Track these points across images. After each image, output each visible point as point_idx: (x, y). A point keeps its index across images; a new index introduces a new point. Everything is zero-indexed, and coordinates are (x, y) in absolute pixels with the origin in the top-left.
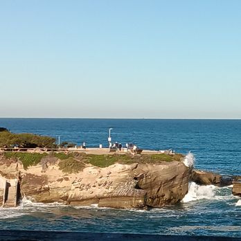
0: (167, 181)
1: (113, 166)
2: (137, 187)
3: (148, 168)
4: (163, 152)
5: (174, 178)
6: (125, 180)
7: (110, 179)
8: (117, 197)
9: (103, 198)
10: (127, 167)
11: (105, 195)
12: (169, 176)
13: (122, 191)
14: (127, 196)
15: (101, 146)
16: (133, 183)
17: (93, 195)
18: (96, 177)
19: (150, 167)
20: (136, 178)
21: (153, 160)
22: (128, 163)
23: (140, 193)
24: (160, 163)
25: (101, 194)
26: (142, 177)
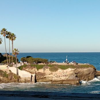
0: (87, 75)
1: (68, 69)
2: (76, 77)
3: (80, 70)
4: (85, 64)
5: (89, 73)
6: (72, 74)
7: (67, 74)
8: (70, 80)
9: (64, 80)
10: (73, 69)
11: (65, 79)
12: (88, 73)
13: (71, 78)
14: (73, 80)
15: (64, 62)
16: (75, 75)
17: (61, 79)
18: (62, 73)
19: (81, 69)
20: (76, 74)
21: (82, 67)
22: (73, 68)
23: (77, 79)
24: (84, 68)
25: (64, 79)
26: (78, 73)
